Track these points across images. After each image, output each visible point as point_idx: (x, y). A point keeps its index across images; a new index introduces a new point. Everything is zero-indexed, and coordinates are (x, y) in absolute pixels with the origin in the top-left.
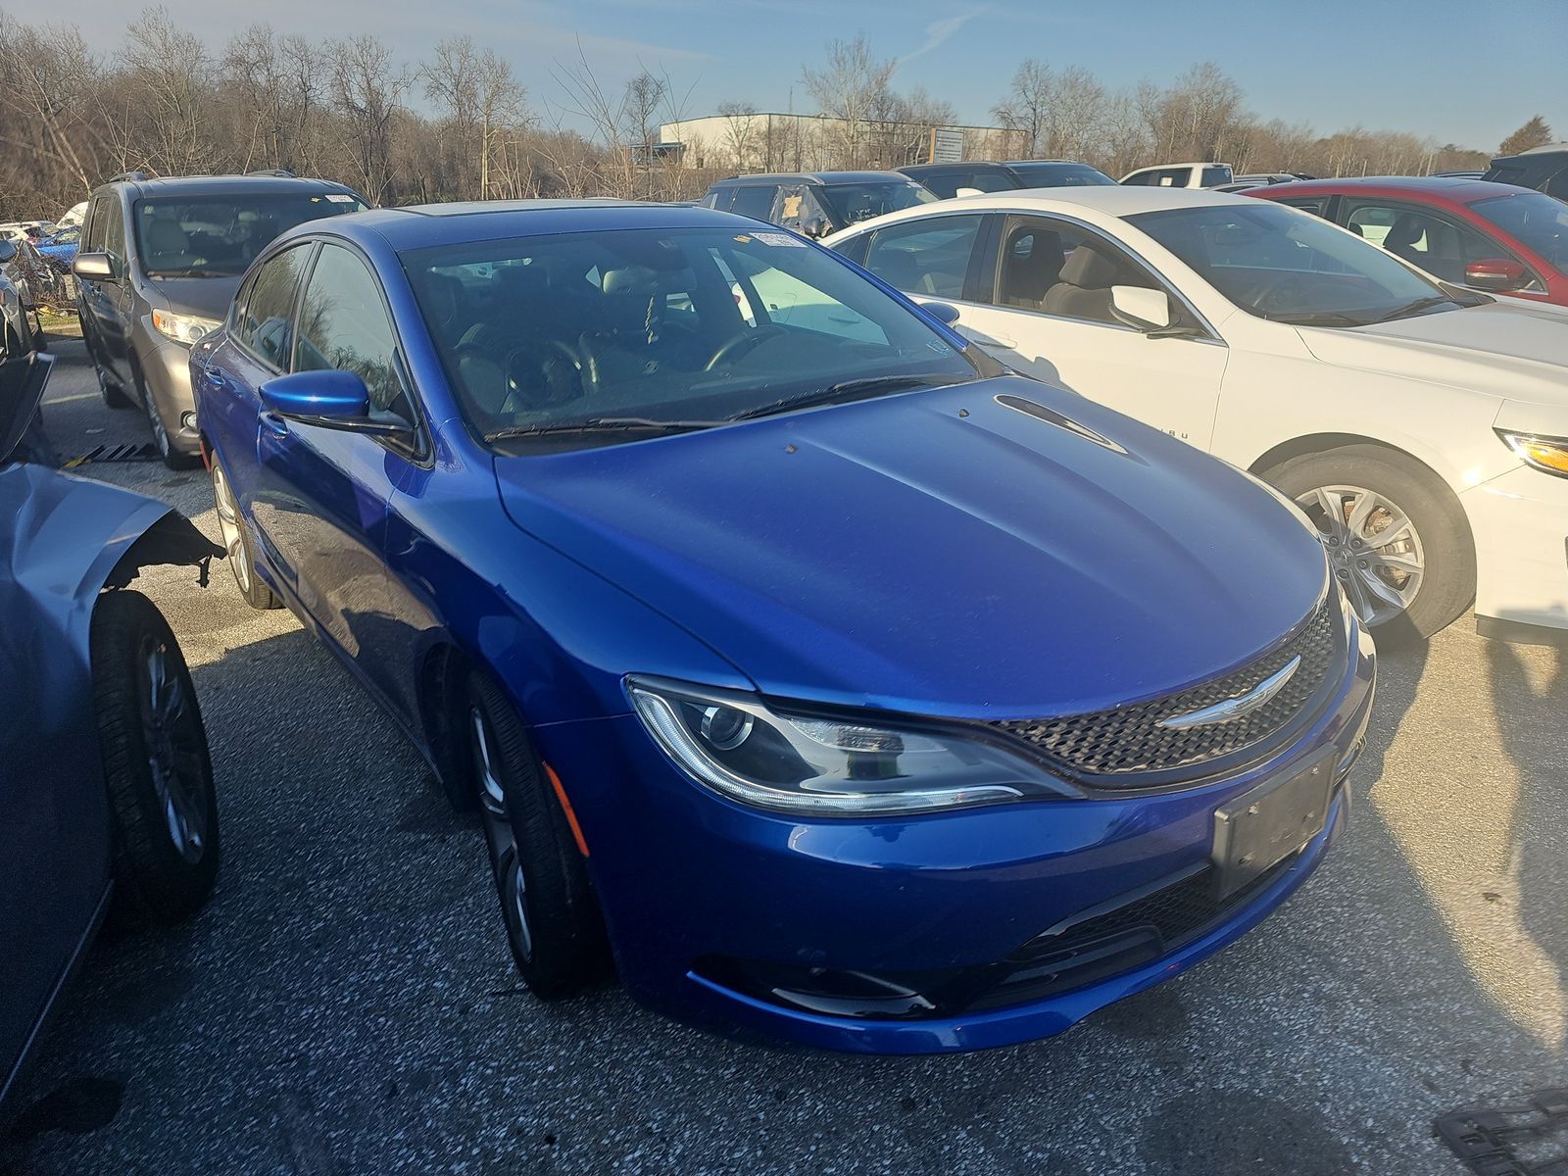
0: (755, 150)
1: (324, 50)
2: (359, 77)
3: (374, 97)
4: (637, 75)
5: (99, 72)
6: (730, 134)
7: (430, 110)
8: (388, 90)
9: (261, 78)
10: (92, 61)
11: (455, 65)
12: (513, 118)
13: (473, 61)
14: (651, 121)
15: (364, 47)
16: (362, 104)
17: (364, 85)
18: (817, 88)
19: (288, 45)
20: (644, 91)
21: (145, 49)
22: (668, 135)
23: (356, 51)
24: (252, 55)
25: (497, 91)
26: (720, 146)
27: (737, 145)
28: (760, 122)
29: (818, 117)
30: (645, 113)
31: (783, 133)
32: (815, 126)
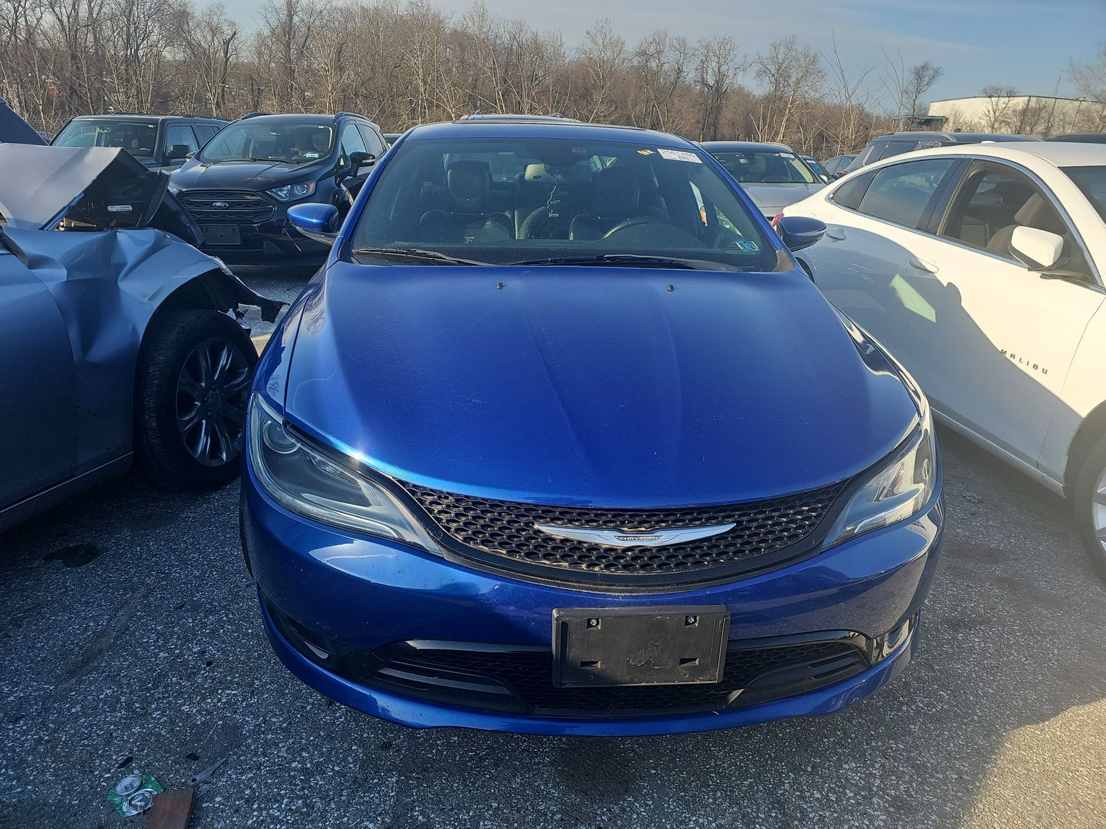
0: (1008, 124)
1: (697, 45)
2: (714, 64)
3: (720, 78)
4: (919, 63)
5: (567, 60)
6: (989, 111)
7: (756, 86)
8: (731, 73)
9: (653, 64)
10: (564, 53)
11: (781, 56)
12: (812, 94)
13: (794, 53)
14: (922, 99)
15: (723, 43)
16: (711, 82)
17: (716, 70)
18: (1080, 76)
19: (675, 42)
20: (923, 76)
21: (592, 46)
22: (936, 110)
23: (716, 47)
24: (652, 49)
25: (806, 73)
26: (976, 120)
27: (992, 119)
28: (1019, 102)
29: (1077, 100)
30: (918, 91)
31: (1037, 112)
32: (1070, 107)
